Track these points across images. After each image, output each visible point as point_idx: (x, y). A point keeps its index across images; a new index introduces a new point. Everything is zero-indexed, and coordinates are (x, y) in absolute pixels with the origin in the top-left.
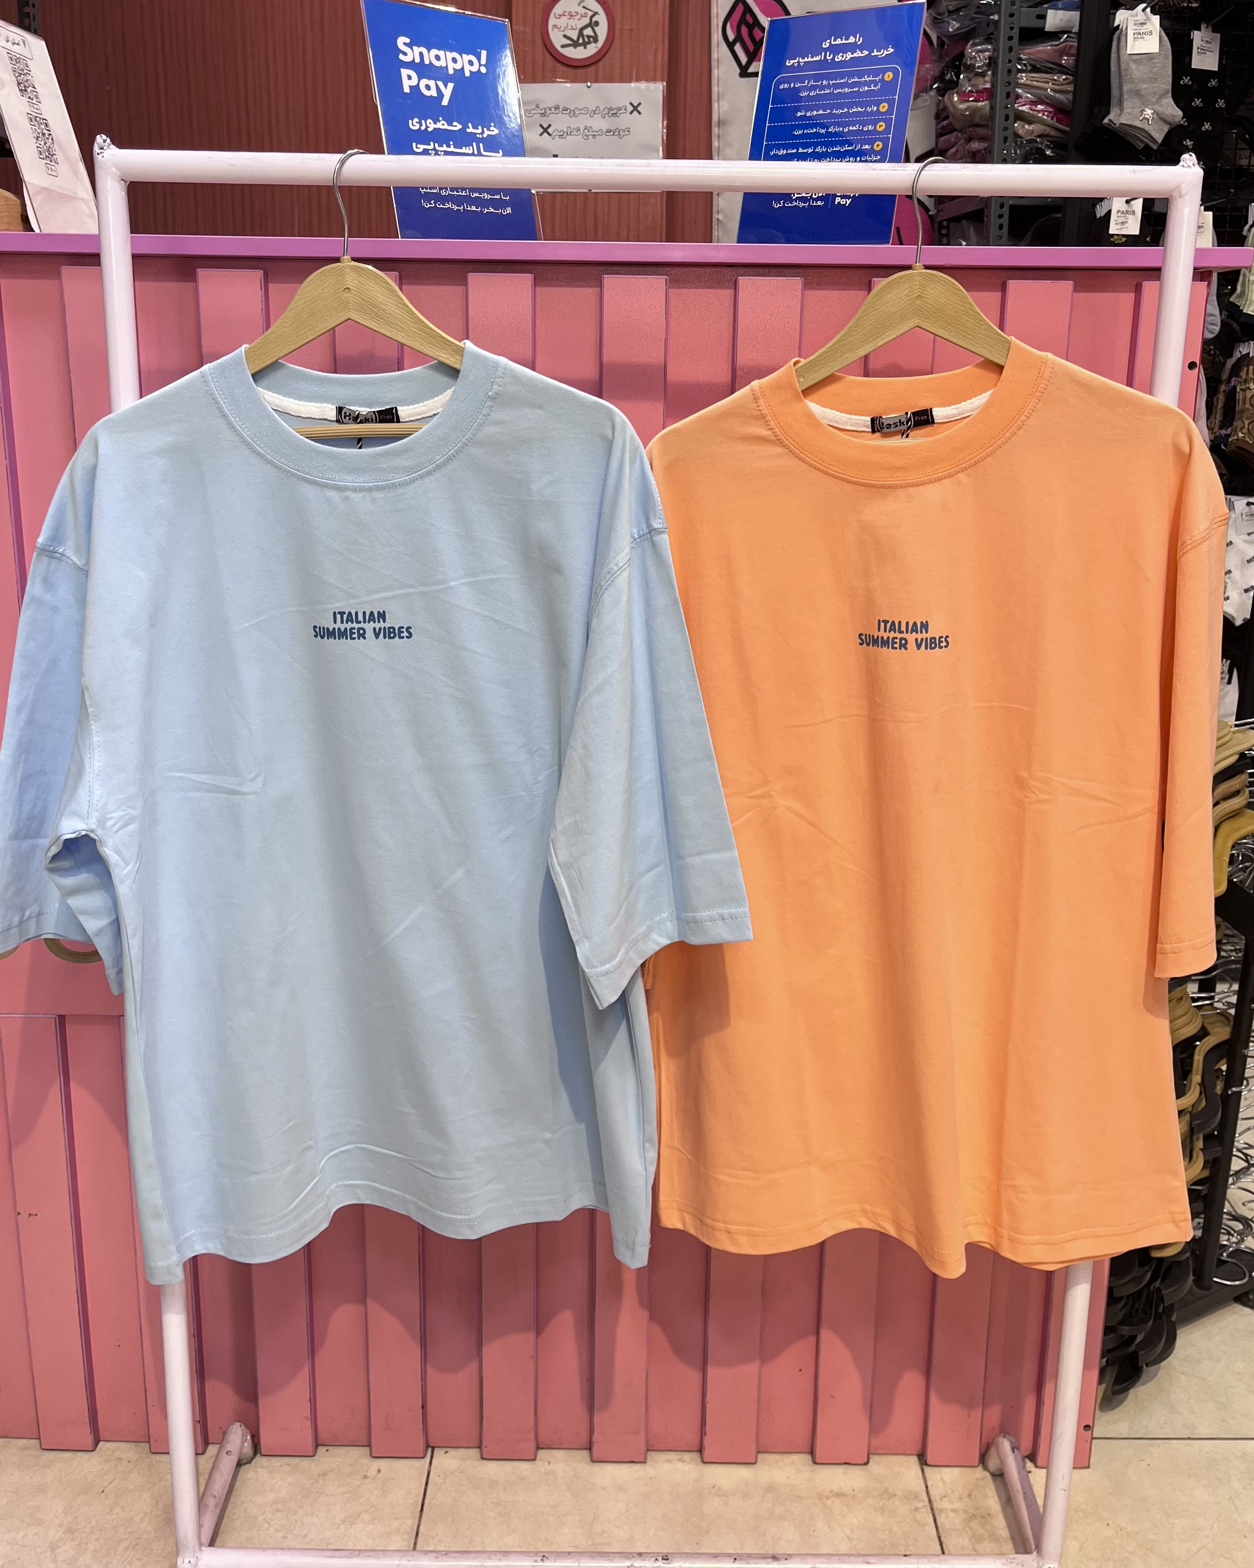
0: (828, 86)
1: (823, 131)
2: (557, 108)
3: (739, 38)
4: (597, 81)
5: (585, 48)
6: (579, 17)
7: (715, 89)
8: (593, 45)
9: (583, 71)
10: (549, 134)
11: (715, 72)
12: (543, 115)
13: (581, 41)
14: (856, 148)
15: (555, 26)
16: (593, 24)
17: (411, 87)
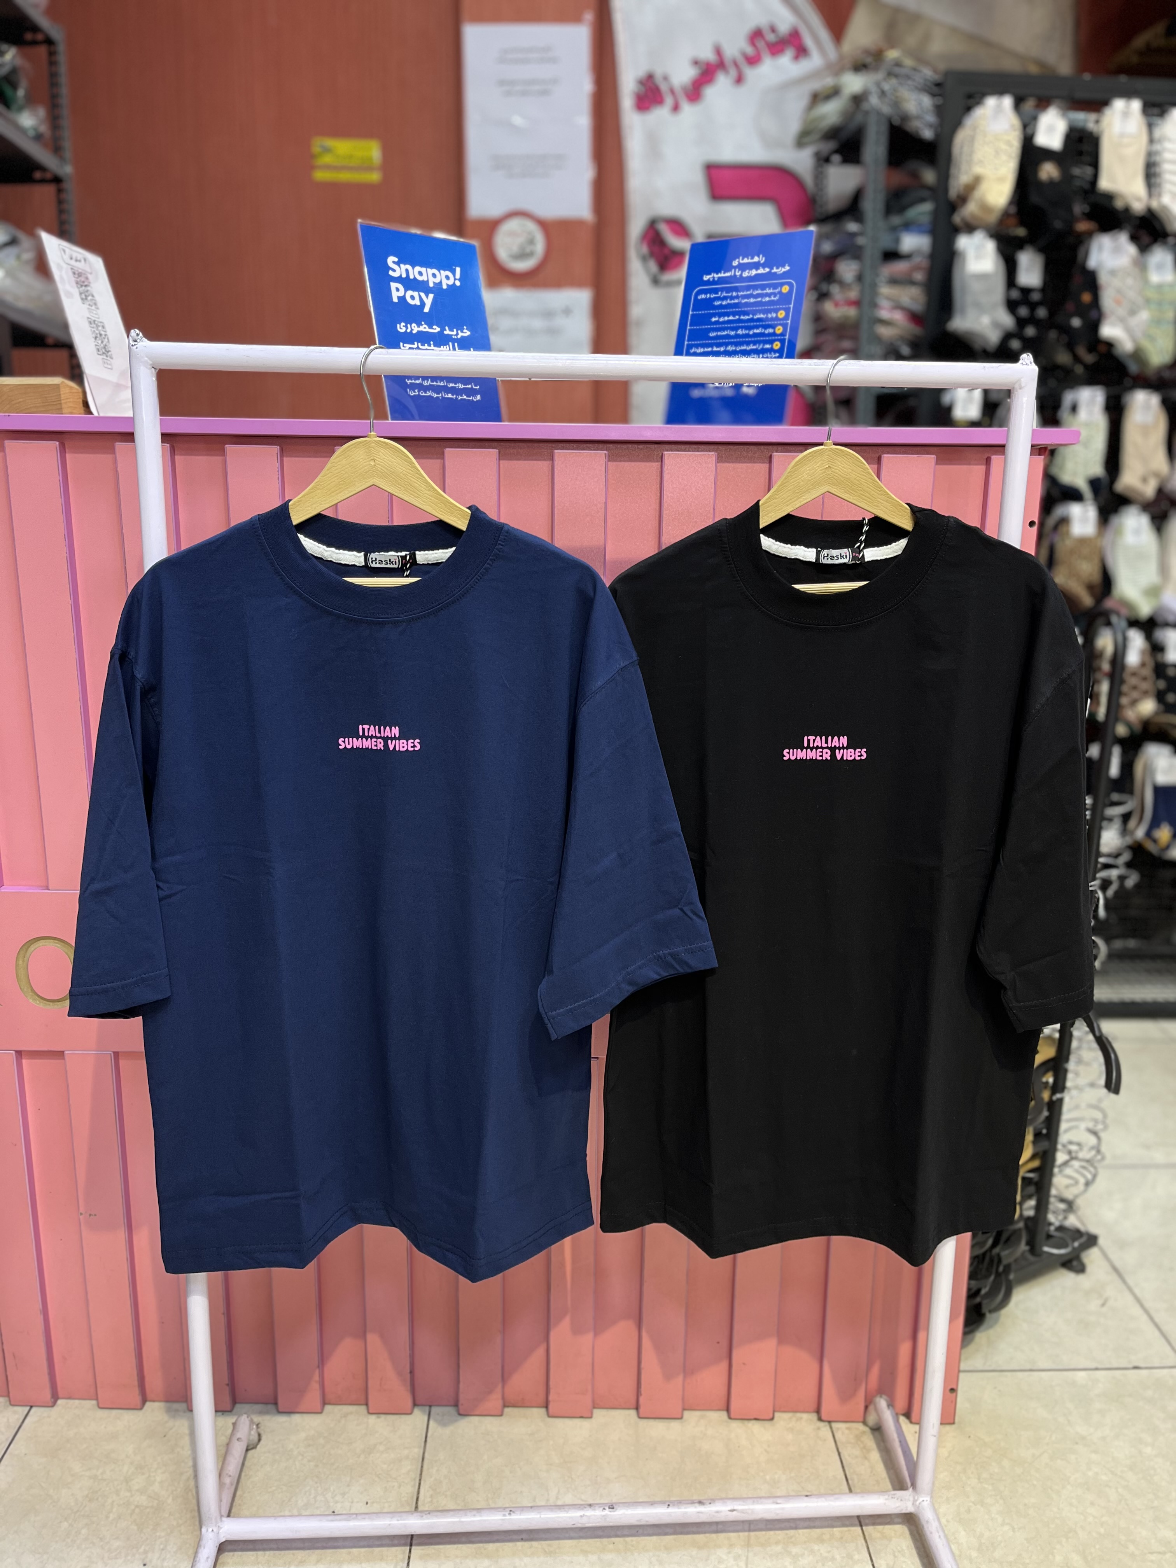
0: (737, 297)
1: (732, 333)
14: (759, 346)
17: (399, 298)
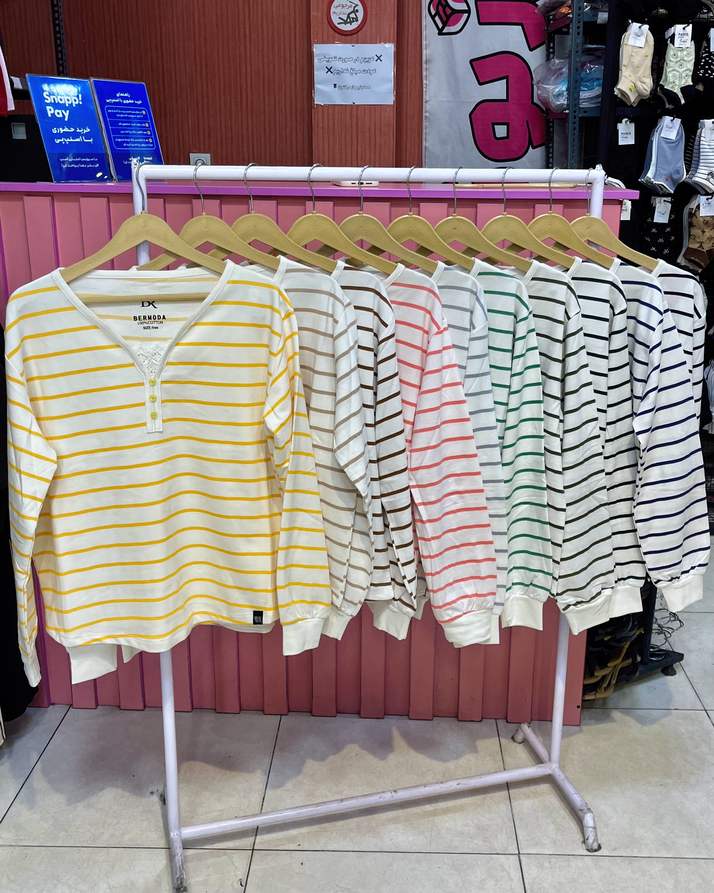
2: (335, 58)
3: (437, 13)
4: (357, 43)
5: (351, 24)
6: (347, 7)
7: (424, 42)
8: (355, 23)
9: (350, 37)
10: (332, 72)
11: (424, 33)
12: (328, 61)
13: (349, 21)
15: (334, 12)
16: (355, 11)
